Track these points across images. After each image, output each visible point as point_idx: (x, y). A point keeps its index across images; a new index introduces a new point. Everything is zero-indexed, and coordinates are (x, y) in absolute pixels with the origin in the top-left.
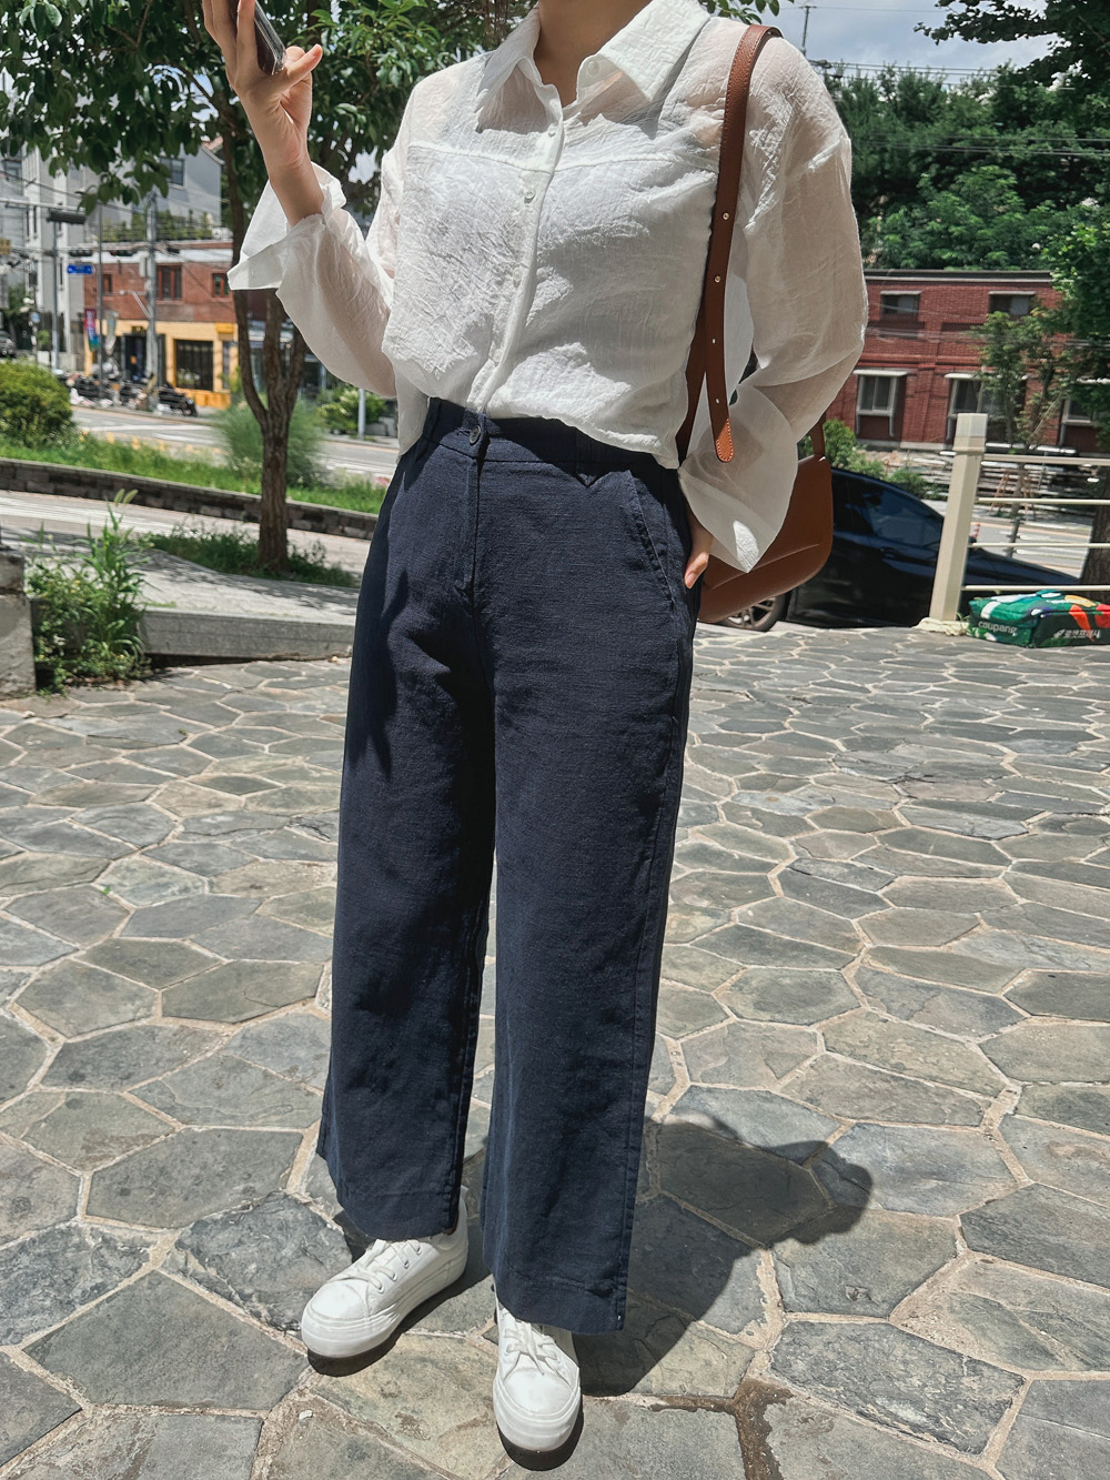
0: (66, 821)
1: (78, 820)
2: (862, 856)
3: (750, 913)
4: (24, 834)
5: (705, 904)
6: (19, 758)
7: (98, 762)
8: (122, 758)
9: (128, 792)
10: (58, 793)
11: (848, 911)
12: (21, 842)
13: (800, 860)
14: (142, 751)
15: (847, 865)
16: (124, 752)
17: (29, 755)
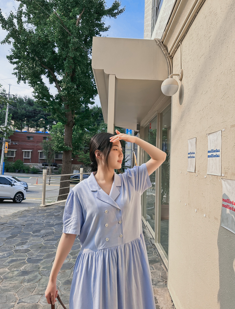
2: (38, 253)
3: (23, 268)
5: (16, 269)
11: (38, 263)
13: (29, 256)
15: (37, 255)
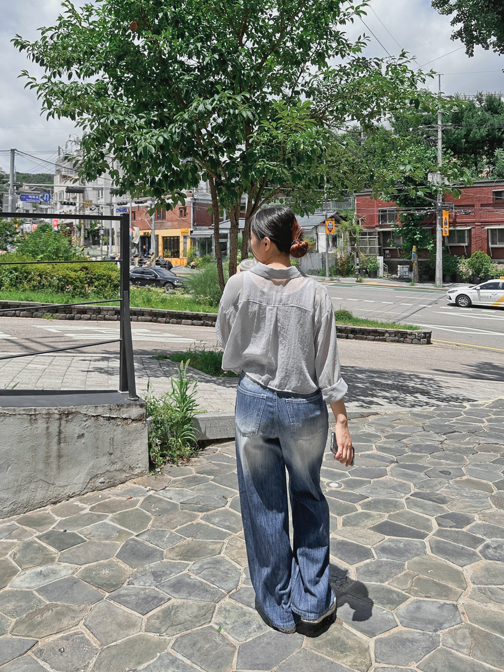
0: (186, 572)
1: (191, 570)
4: (168, 584)
6: (151, 523)
7: (190, 523)
8: (200, 519)
9: (211, 547)
10: (177, 549)
12: (168, 591)
14: (208, 513)
16: (201, 515)
17: (156, 520)
